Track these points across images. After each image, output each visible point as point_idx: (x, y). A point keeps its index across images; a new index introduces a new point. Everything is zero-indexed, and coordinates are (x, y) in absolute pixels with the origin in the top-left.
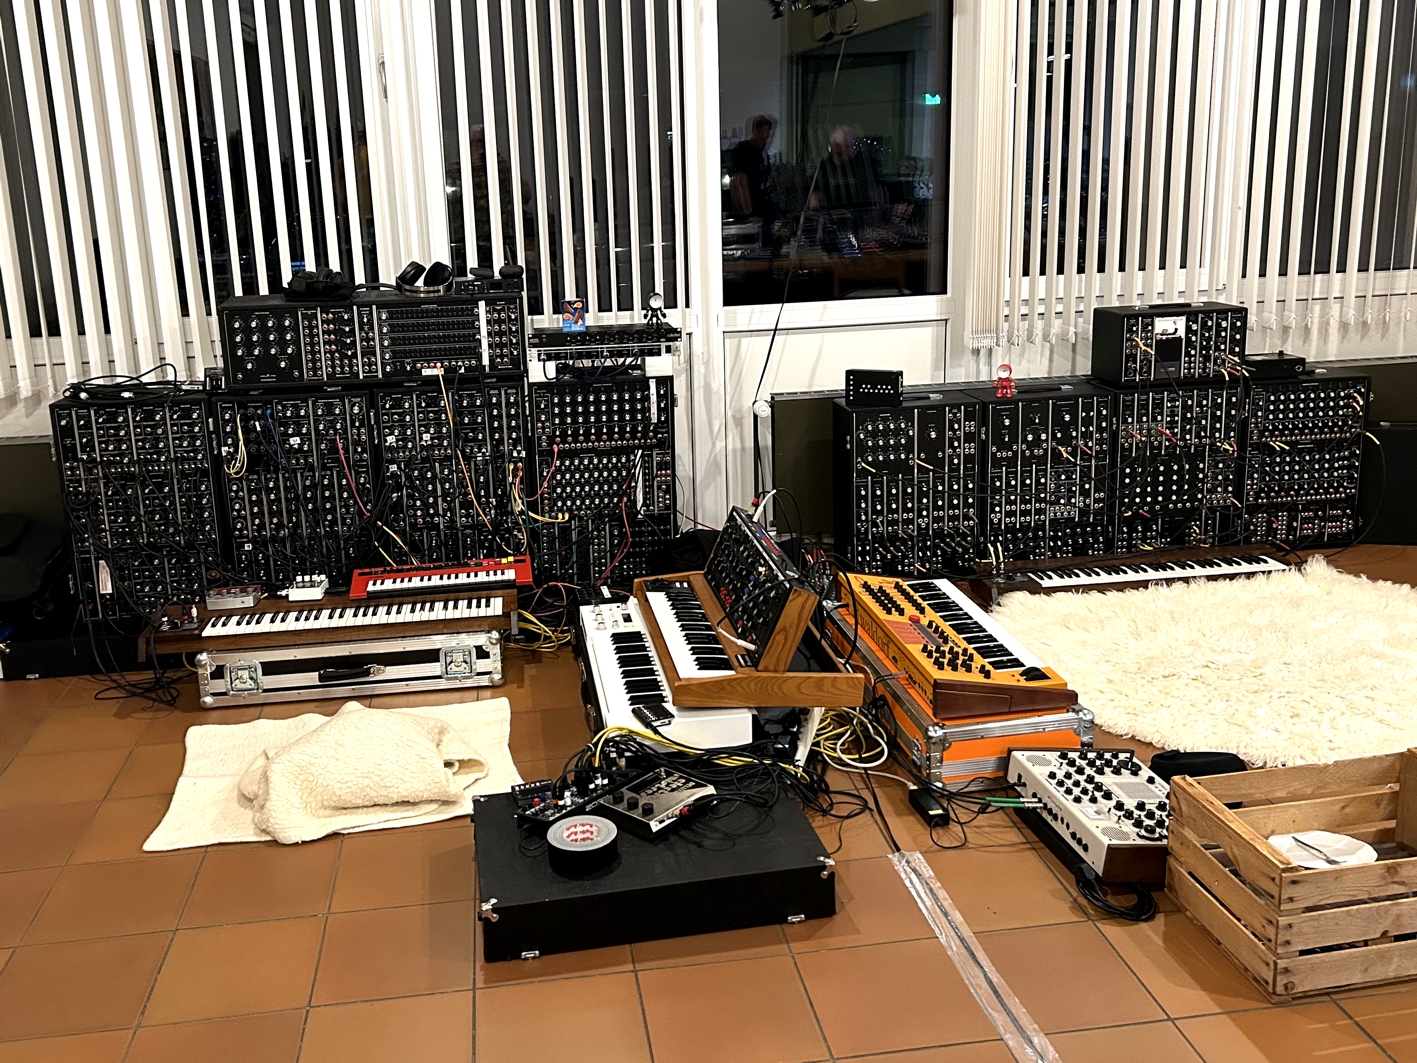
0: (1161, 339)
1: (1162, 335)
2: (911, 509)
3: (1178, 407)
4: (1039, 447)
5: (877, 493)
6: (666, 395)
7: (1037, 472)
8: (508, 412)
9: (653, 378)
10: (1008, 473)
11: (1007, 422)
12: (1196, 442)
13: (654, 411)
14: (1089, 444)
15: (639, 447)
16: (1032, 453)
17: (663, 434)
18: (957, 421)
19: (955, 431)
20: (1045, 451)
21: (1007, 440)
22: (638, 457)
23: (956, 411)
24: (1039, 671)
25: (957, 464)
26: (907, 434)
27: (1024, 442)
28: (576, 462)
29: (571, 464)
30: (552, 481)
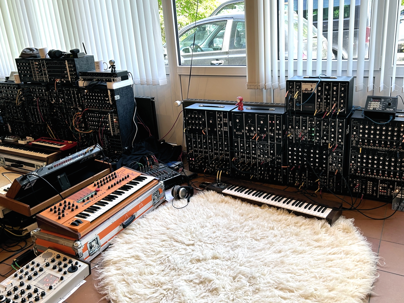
0: (305, 93)
1: (305, 91)
2: (206, 148)
3: (314, 124)
4: (252, 132)
5: (194, 140)
6: (113, 95)
7: (252, 142)
8: (76, 96)
9: (109, 89)
10: (241, 141)
11: (238, 121)
12: (324, 141)
13: (110, 101)
14: (272, 134)
15: (109, 112)
16: (250, 134)
17: (114, 109)
18: (220, 118)
19: (220, 121)
20: (255, 134)
21: (238, 127)
22: (109, 116)
23: (220, 113)
24: (79, 222)
25: (220, 134)
26: (202, 120)
27: (246, 129)
28: (93, 114)
29: (92, 114)
30: (88, 119)
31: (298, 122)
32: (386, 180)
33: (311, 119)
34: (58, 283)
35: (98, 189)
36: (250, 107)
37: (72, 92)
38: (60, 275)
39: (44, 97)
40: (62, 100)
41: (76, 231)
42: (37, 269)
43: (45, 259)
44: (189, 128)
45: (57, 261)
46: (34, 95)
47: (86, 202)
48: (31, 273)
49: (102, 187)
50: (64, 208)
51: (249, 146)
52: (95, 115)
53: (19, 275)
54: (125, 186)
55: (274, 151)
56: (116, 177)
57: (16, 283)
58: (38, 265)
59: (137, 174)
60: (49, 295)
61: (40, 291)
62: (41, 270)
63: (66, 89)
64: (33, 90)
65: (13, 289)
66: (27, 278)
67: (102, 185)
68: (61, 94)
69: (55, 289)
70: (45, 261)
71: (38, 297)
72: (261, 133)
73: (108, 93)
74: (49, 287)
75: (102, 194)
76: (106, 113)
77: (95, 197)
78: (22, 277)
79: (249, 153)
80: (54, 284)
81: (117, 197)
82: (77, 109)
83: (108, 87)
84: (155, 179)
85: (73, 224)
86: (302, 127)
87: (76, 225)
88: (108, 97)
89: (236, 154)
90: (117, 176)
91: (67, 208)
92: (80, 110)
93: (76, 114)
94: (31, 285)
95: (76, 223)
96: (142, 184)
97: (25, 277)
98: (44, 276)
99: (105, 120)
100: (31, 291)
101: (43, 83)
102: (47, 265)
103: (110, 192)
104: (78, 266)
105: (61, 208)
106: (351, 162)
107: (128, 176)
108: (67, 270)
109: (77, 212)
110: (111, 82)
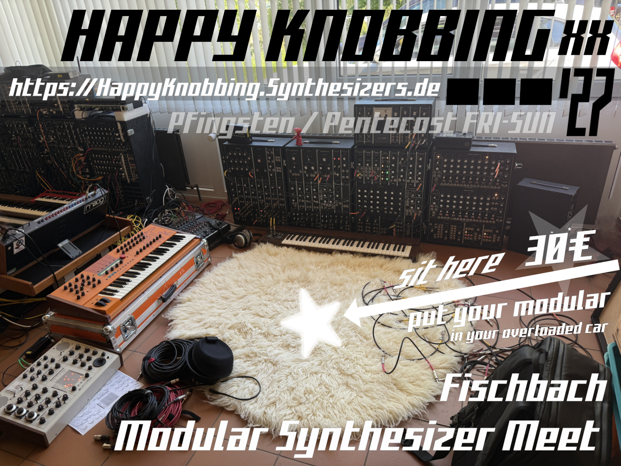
2: (255, 195)
3: (388, 160)
4: (313, 173)
5: (238, 185)
6: (125, 130)
7: (313, 185)
8: (73, 132)
9: (118, 122)
10: (298, 184)
11: (294, 159)
12: (400, 180)
13: (122, 137)
14: (338, 175)
15: (121, 152)
16: (309, 175)
17: (128, 147)
18: (271, 156)
19: (271, 160)
20: (316, 175)
21: (294, 167)
22: (122, 157)
23: (270, 150)
24: (105, 301)
25: (272, 176)
26: (247, 159)
27: (304, 169)
28: (100, 156)
29: (98, 156)
30: (93, 163)
31: (369, 157)
32: (472, 223)
33: (385, 153)
34: (82, 381)
35: (123, 256)
36: (308, 140)
37: (66, 126)
38: (84, 371)
39: (26, 135)
40: (53, 137)
41: (104, 312)
42: (52, 366)
43: (61, 352)
44: (231, 170)
45: (77, 353)
46: (12, 132)
47: (110, 274)
48: (45, 372)
49: (127, 252)
50: (83, 285)
51: (309, 190)
52: (103, 156)
53: (29, 376)
54: (157, 249)
55: (340, 195)
56: (144, 238)
57: (27, 386)
58: (53, 361)
59: (171, 232)
60: (73, 398)
61: (61, 394)
62: (58, 366)
63: (57, 123)
64: (9, 125)
65: (24, 393)
66: (41, 378)
67: (127, 250)
68: (51, 129)
69: (80, 390)
70: (61, 355)
71: (59, 402)
72: (324, 174)
73: (117, 127)
74: (71, 388)
75: (129, 262)
76: (118, 154)
77: (120, 266)
78: (34, 377)
79: (309, 199)
80: (78, 383)
81: (151, 265)
82: (77, 150)
83: (117, 119)
84: (195, 238)
85: (98, 304)
86: (374, 164)
87: (103, 305)
88: (118, 132)
89: (294, 200)
90: (146, 237)
91: (86, 284)
92: (81, 150)
93: (77, 157)
94: (47, 387)
95: (102, 302)
96: (179, 245)
97: (38, 377)
98: (62, 374)
99: (117, 163)
100: (49, 394)
101: (22, 116)
102: (65, 359)
103: (139, 259)
104: (105, 357)
105: (79, 284)
106: (432, 204)
107: (160, 236)
108: (92, 365)
109: (100, 288)
110: (120, 111)
